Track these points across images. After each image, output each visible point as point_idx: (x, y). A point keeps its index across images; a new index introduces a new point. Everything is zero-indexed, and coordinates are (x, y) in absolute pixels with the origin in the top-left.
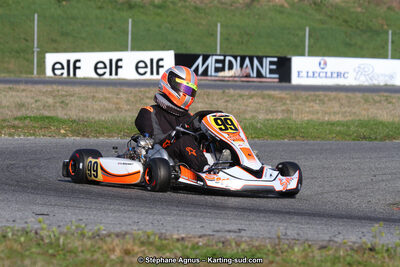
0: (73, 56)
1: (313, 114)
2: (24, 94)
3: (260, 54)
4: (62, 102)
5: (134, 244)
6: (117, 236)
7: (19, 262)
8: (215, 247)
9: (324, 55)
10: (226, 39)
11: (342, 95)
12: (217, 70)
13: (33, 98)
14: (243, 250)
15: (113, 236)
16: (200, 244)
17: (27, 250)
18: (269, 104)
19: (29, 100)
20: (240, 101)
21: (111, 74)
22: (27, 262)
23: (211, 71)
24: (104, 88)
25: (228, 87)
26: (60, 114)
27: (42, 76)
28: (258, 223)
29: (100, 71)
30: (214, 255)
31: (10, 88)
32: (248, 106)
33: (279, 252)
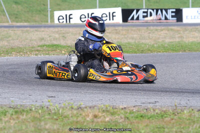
0: (68, 12)
1: (195, 38)
2: (43, 33)
3: (166, 8)
4: (63, 37)
5: (99, 112)
6: (90, 108)
7: (38, 124)
8: (142, 112)
10: (148, 1)
13: (48, 35)
14: (157, 113)
15: (88, 108)
16: (134, 110)
17: (42, 117)
18: (171, 34)
19: (46, 36)
20: (156, 33)
22: (43, 123)
23: (141, 18)
25: (150, 25)
26: (62, 43)
27: (53, 23)
28: (165, 98)
29: (83, 20)
30: (142, 116)
31: (36, 30)
32: (160, 35)
33: (176, 114)
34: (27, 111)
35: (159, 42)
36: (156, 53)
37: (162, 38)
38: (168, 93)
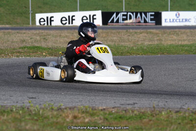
0: (49, 15)
1: (173, 41)
2: (25, 35)
3: (145, 11)
4: (44, 39)
5: (79, 113)
6: (70, 109)
7: (19, 124)
8: (121, 113)
9: (178, 10)
10: (128, 4)
11: (188, 30)
12: (124, 20)
13: (29, 37)
14: (135, 115)
15: (68, 109)
16: (113, 112)
17: (23, 117)
18: (150, 37)
19: (27, 38)
20: (136, 35)
21: (69, 23)
22: (23, 124)
23: (121, 20)
24: (66, 31)
25: (130, 28)
26: (43, 45)
27: (34, 25)
28: (144, 99)
29: (64, 22)
30: (120, 117)
31: (18, 32)
32: (139, 38)
33: (155, 115)
34: (8, 112)
35: (138, 45)
36: (135, 56)
37: (141, 41)
38: (146, 95)
